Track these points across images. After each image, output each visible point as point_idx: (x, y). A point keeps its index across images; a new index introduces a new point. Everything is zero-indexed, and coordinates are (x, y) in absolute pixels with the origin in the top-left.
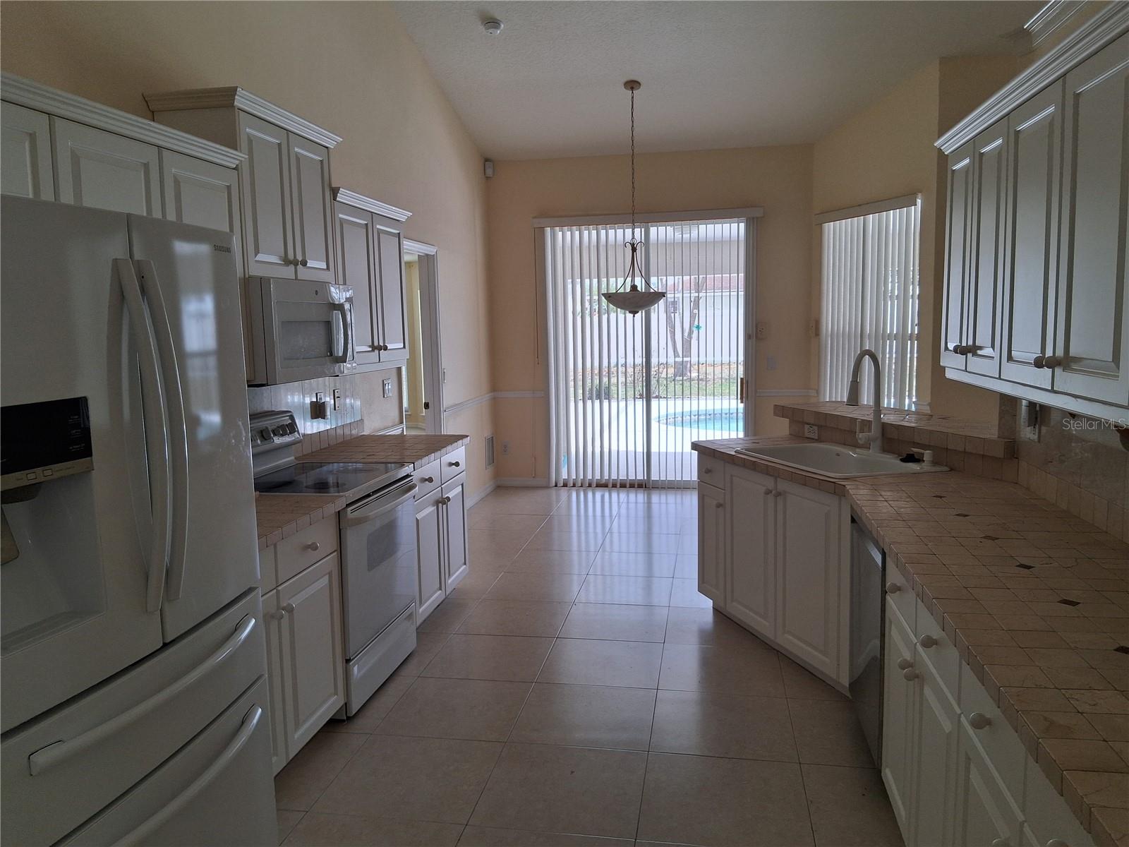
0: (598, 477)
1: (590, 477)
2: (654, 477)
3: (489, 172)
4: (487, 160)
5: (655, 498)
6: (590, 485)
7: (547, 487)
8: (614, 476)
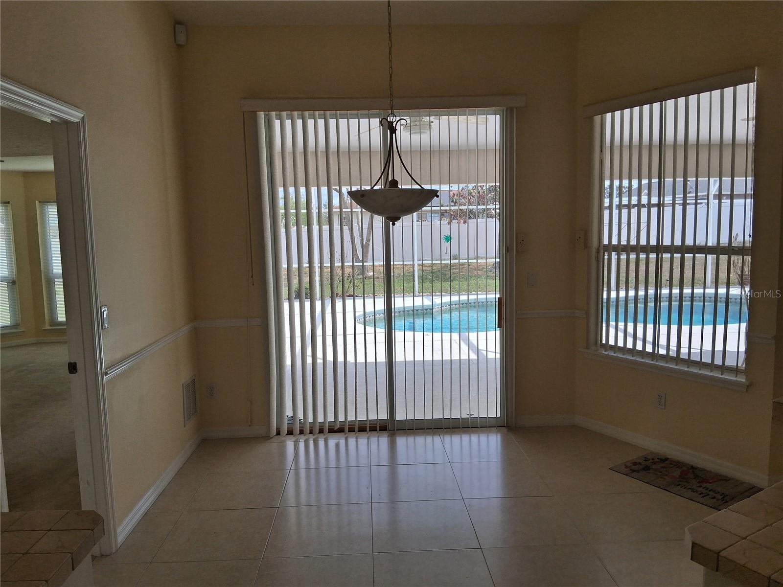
0: (331, 418)
1: (320, 419)
2: (400, 416)
3: (182, 39)
4: (178, 22)
5: (401, 441)
6: (321, 431)
7: (267, 438)
8: (351, 418)
